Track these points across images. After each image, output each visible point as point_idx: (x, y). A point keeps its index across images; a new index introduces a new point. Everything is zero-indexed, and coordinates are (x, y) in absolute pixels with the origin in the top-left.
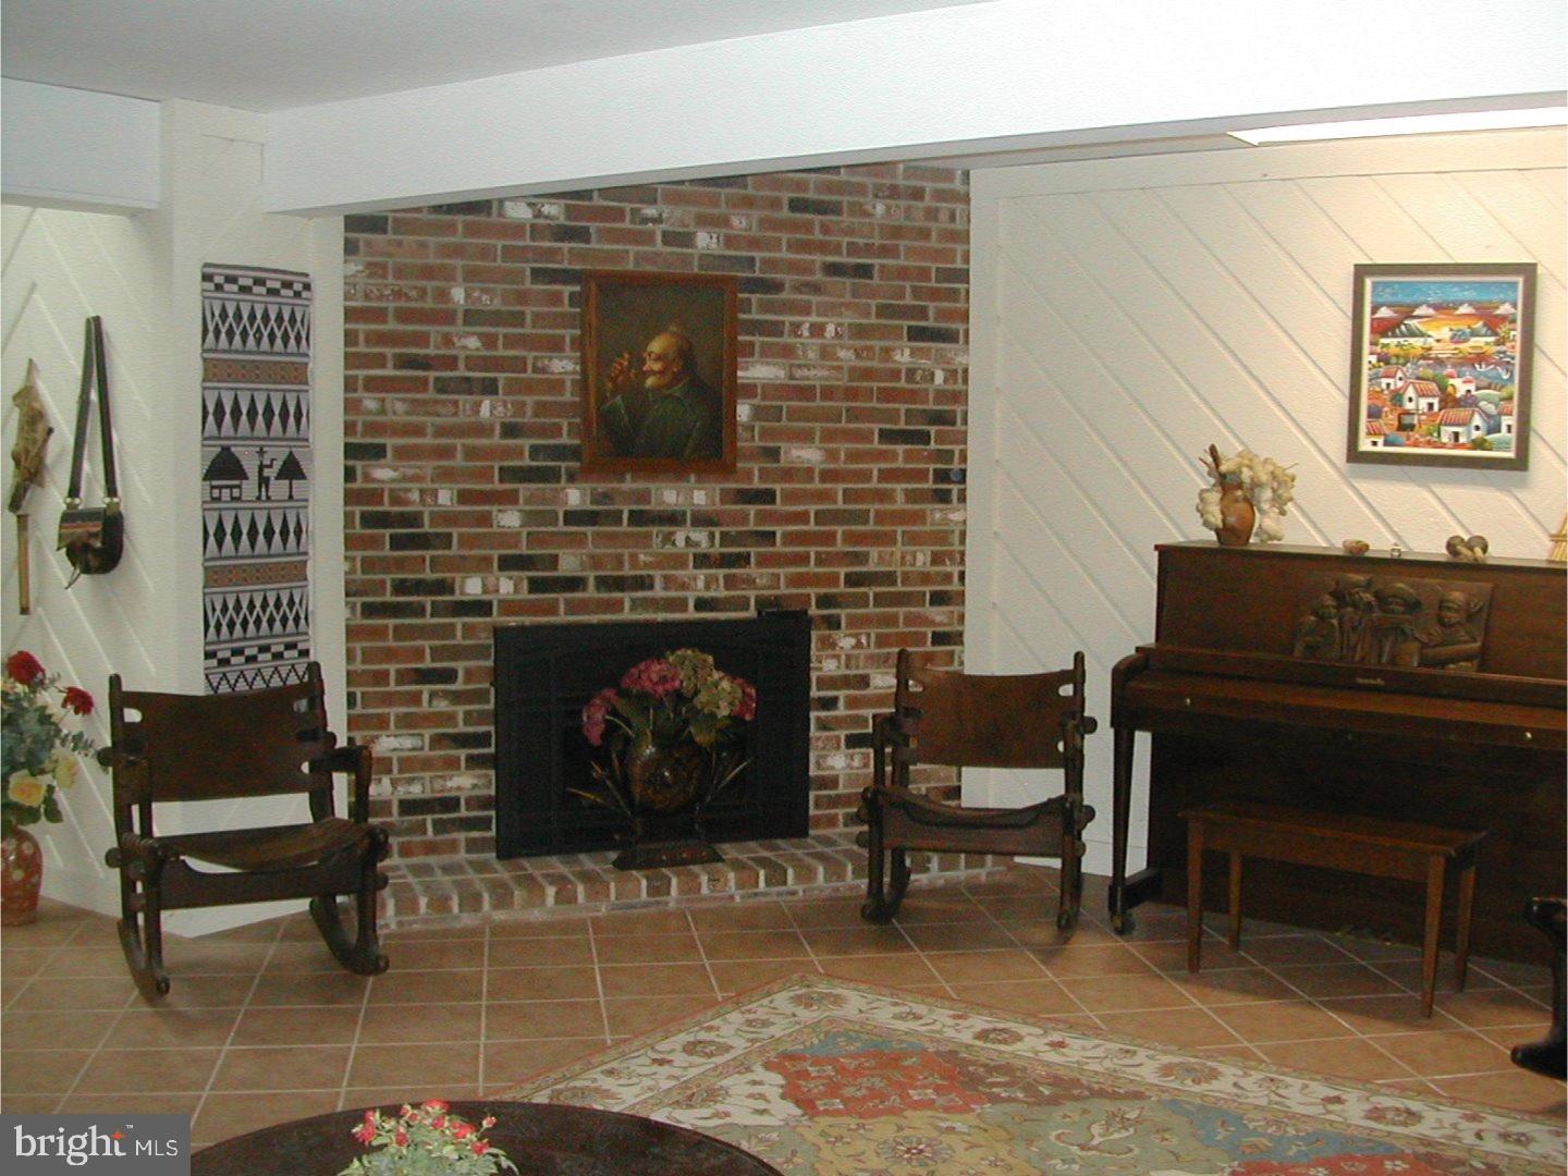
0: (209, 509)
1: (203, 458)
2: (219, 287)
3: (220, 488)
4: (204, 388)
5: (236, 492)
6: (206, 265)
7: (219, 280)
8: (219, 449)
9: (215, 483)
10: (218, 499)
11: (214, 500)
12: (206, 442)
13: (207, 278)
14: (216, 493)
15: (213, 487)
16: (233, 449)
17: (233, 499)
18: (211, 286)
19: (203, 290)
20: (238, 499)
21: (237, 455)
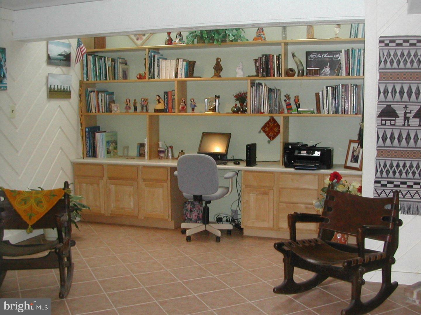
0: (380, 128)
1: (378, 109)
2: (387, 45)
3: (386, 120)
4: (379, 83)
5: (393, 122)
6: (381, 37)
7: (386, 42)
8: (386, 106)
9: (383, 118)
10: (385, 125)
11: (382, 125)
12: (379, 103)
13: (381, 42)
14: (383, 122)
15: (382, 120)
16: (392, 106)
17: (391, 125)
18: (383, 44)
19: (380, 47)
20: (394, 125)
21: (394, 108)
